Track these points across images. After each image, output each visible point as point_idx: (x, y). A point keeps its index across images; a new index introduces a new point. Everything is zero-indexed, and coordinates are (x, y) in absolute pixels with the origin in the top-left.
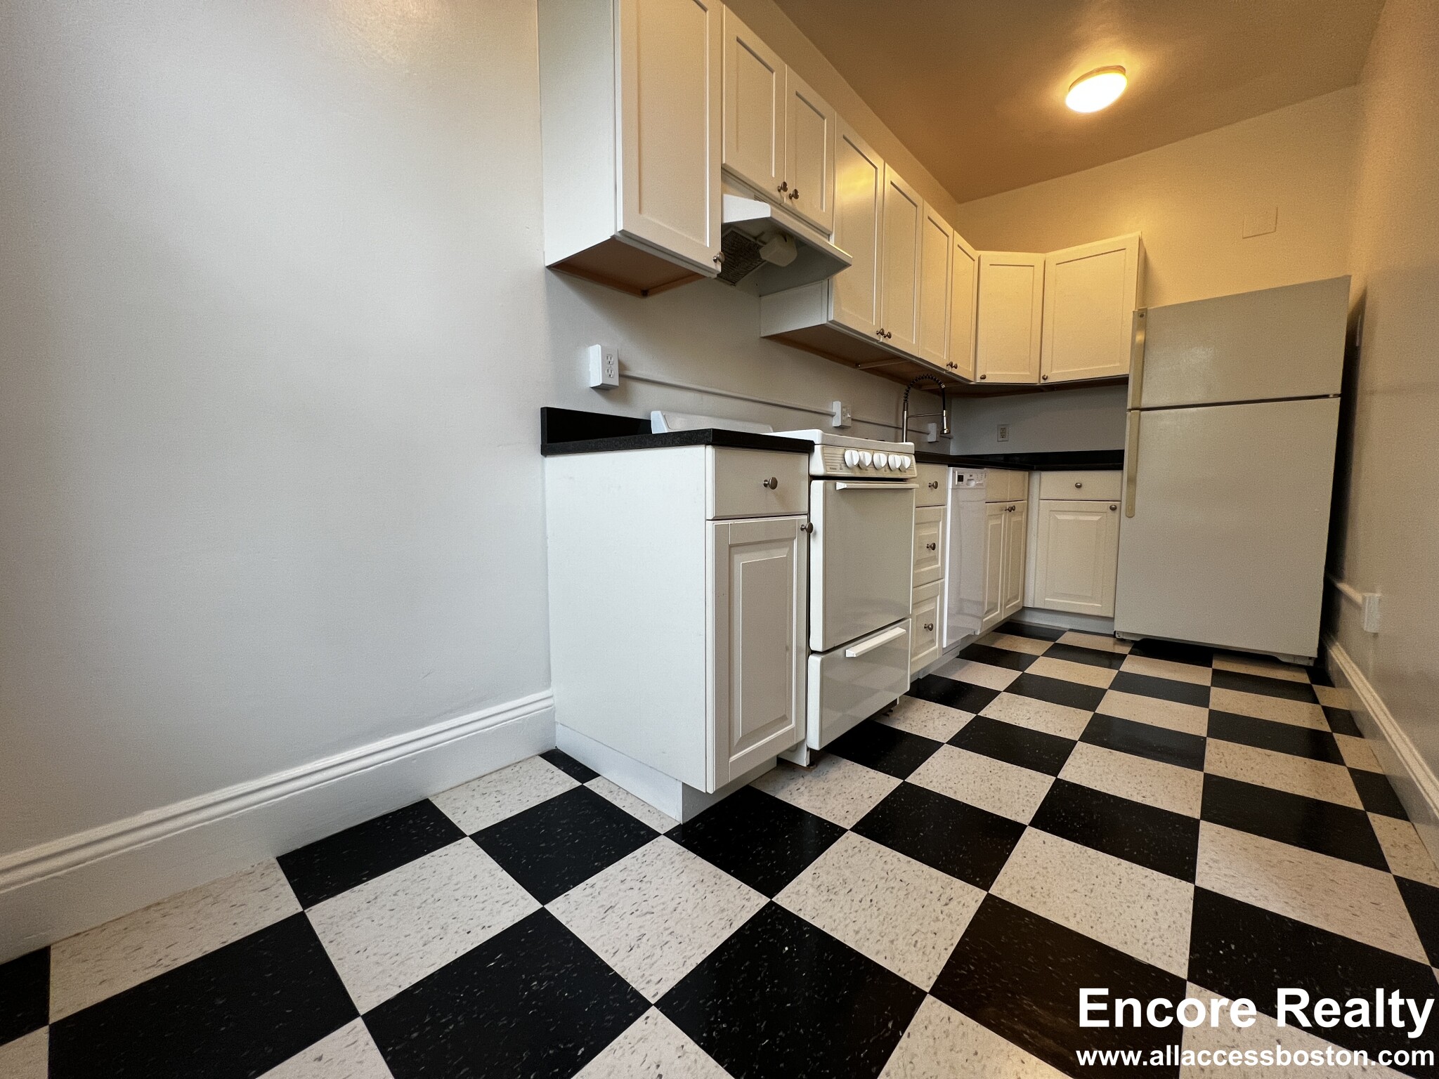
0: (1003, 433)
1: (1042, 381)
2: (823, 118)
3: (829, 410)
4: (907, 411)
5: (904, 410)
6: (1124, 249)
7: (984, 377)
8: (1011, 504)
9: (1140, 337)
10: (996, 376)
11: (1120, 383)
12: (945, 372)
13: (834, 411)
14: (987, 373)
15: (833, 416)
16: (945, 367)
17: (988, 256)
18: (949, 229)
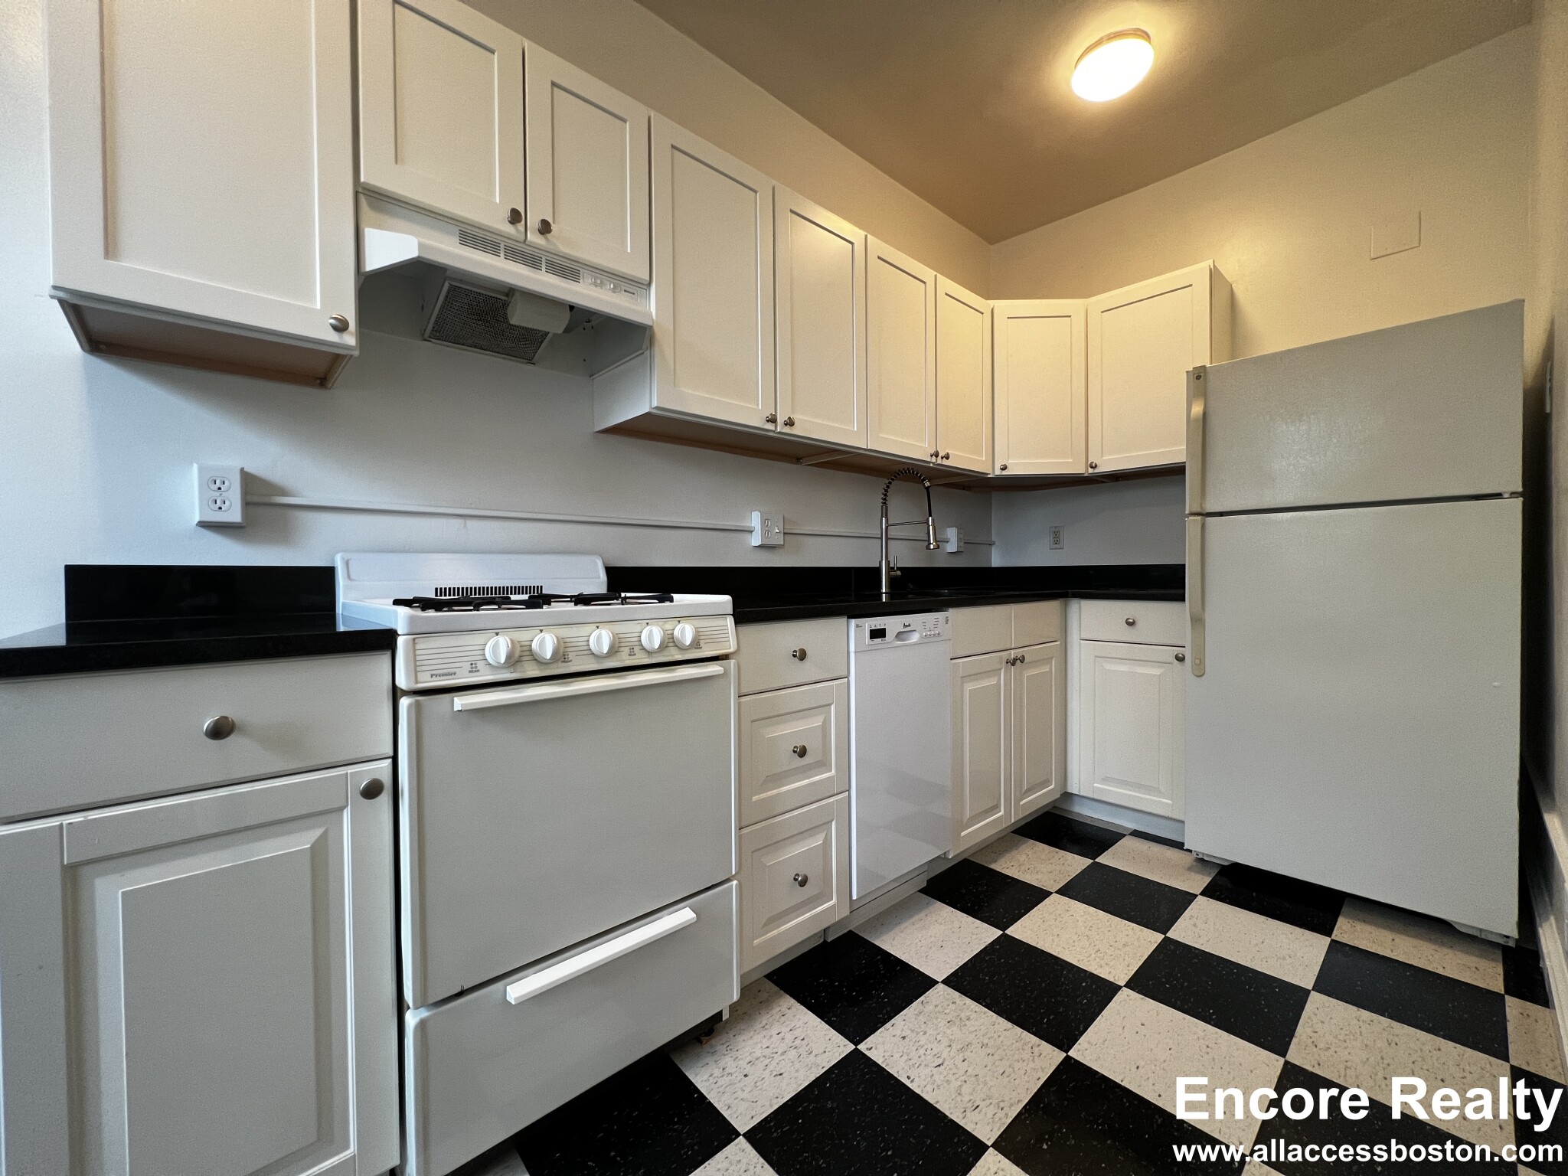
0: (1057, 539)
1: (1091, 471)
2: (625, 121)
3: (745, 524)
4: (886, 517)
5: (882, 517)
6: (1191, 285)
7: (1004, 468)
8: (1018, 653)
9: (1197, 409)
10: (1021, 465)
11: (1175, 472)
12: (931, 465)
13: (753, 525)
14: (1009, 462)
15: (752, 532)
16: (928, 459)
17: (1003, 307)
18: (928, 273)
